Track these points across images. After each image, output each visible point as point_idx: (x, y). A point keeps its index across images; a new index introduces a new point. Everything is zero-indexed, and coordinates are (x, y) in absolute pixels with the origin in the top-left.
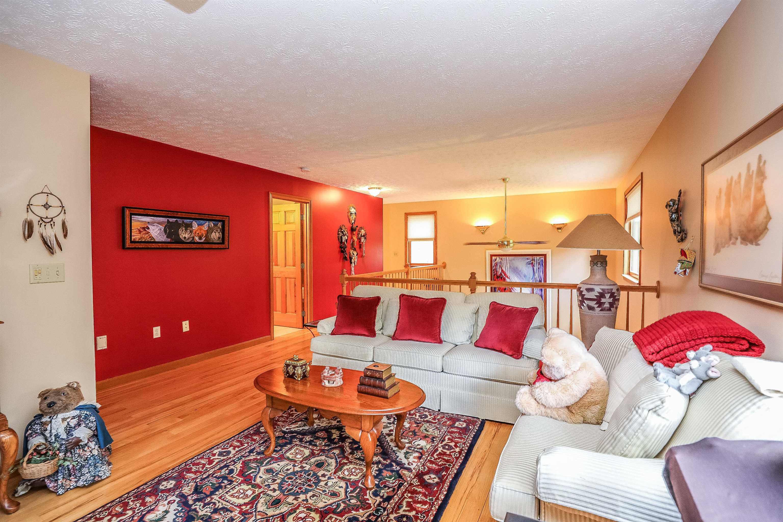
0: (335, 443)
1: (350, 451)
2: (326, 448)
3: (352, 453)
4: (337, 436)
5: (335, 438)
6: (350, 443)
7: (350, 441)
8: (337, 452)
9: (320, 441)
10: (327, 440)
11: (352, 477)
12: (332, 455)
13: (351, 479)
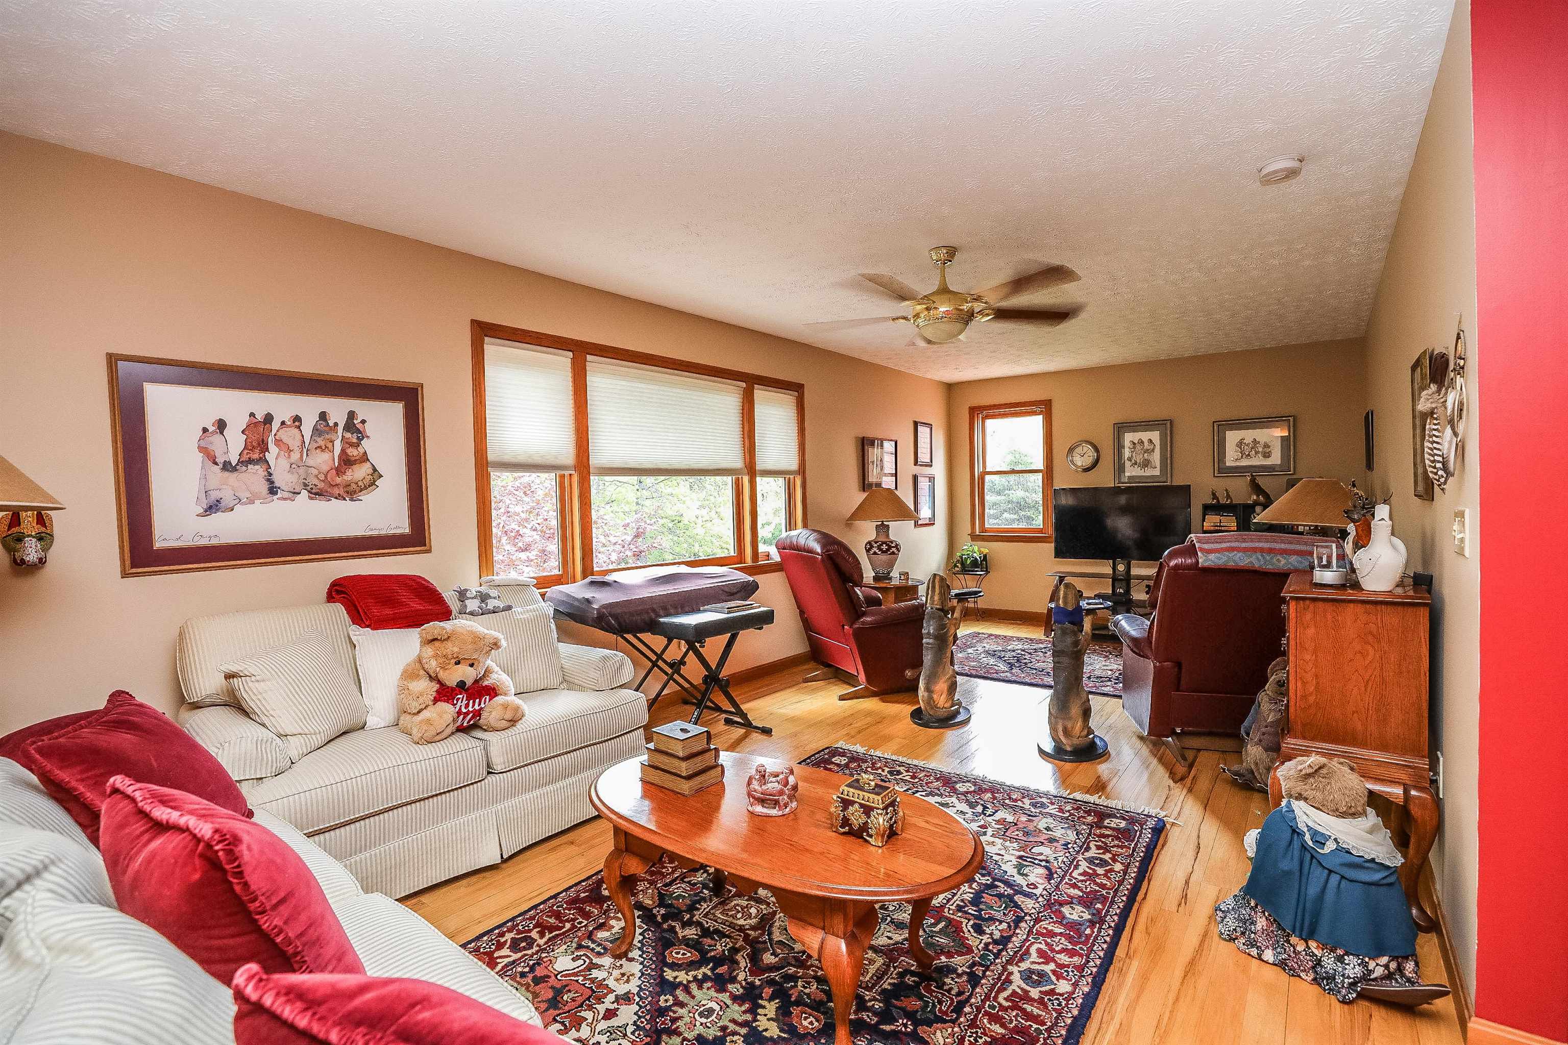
0: (771, 982)
1: (739, 957)
2: (792, 970)
3: (735, 950)
4: (764, 1007)
5: (770, 999)
6: (733, 980)
7: (733, 988)
8: (768, 959)
9: (808, 995)
10: (790, 996)
11: (745, 903)
12: (779, 951)
13: (746, 900)
